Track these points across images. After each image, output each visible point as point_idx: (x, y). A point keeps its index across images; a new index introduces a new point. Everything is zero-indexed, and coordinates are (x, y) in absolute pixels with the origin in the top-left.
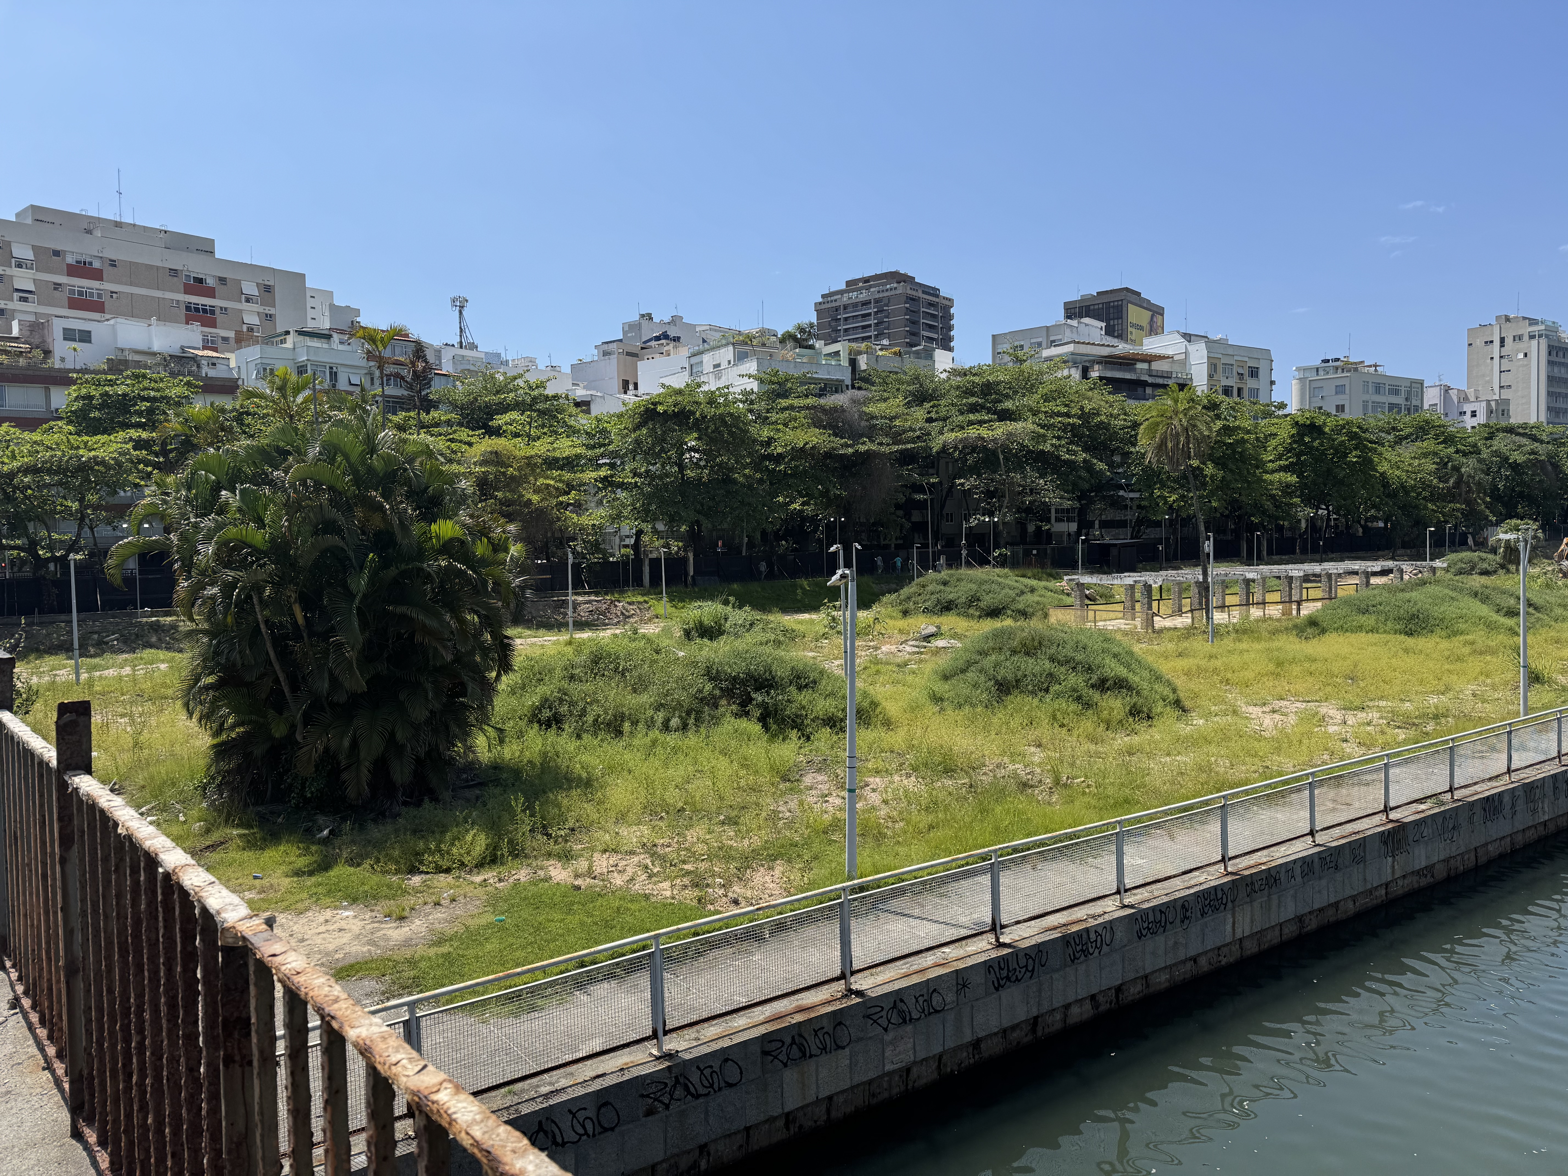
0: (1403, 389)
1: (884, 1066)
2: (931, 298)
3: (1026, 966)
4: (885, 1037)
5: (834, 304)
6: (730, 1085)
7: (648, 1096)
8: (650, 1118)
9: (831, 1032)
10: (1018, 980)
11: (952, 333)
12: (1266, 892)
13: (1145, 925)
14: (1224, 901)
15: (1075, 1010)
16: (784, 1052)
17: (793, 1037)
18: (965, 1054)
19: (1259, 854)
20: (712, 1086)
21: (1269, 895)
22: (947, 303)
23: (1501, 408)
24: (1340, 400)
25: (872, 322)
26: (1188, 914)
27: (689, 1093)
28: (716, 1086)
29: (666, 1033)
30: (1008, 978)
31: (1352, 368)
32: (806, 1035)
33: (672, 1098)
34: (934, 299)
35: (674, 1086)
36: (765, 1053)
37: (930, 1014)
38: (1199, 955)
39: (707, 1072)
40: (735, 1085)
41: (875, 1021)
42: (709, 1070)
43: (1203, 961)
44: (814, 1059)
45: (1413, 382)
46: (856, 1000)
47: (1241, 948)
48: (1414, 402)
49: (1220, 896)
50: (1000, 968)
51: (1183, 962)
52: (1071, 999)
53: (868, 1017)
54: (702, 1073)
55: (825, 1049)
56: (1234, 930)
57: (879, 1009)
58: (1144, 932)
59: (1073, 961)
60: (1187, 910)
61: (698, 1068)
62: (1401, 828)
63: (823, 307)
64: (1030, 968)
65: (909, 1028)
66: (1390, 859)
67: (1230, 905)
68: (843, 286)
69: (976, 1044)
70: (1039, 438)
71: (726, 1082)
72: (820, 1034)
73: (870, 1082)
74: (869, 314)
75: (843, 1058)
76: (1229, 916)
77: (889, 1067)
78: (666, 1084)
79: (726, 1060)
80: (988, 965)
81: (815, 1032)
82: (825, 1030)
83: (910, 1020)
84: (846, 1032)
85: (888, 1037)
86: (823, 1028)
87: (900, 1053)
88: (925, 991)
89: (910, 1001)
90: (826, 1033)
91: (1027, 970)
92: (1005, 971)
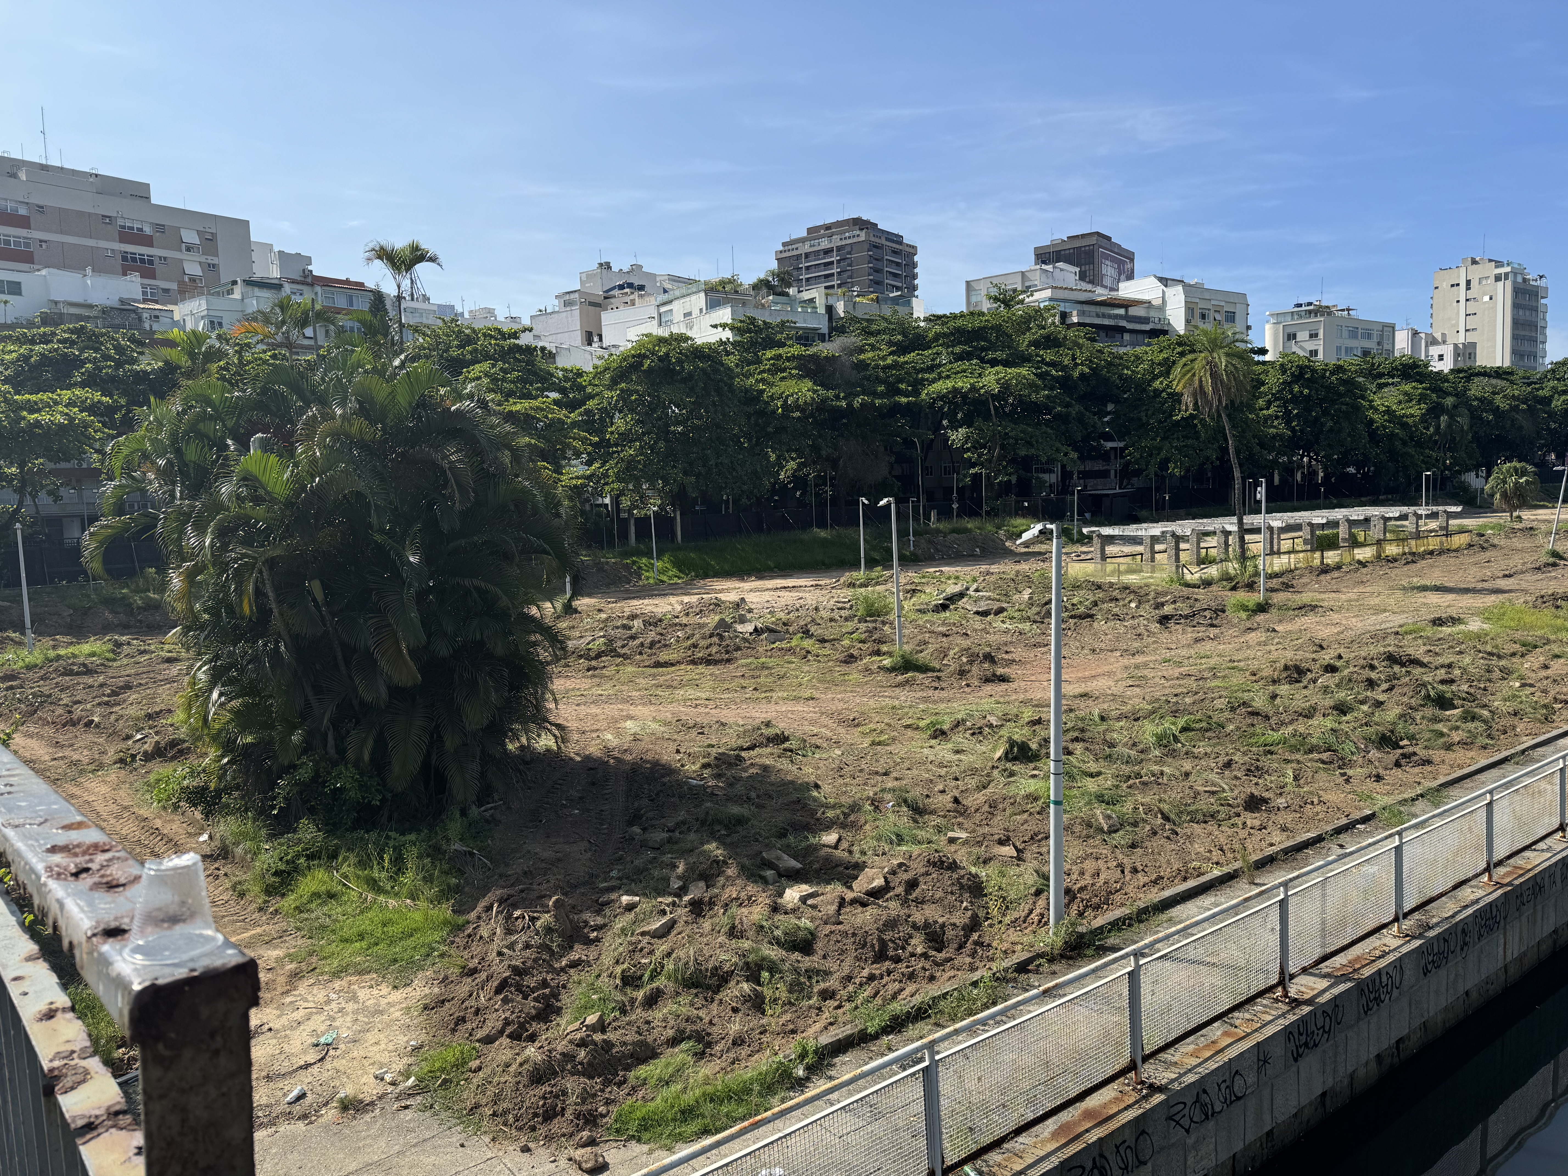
0: (1375, 333)
2: (894, 245)
3: (1323, 1027)
4: (1188, 1141)
5: (795, 253)
9: (1133, 1146)
10: (1316, 1045)
11: (916, 281)
12: (1532, 903)
13: (1431, 958)
14: (1498, 919)
17: (1094, 1159)
18: (1260, 1146)
21: (1535, 906)
22: (911, 250)
23: (1466, 351)
24: (1314, 345)
25: (835, 270)
26: (1467, 939)
29: (944, 1173)
30: (1306, 1045)
31: (1325, 312)
32: (1107, 1154)
34: (897, 246)
37: (1231, 1103)
38: (1473, 988)
41: (1178, 1123)
43: (1475, 994)
45: (1385, 326)
46: (1158, 1098)
47: (1508, 975)
48: (1386, 347)
49: (1494, 914)
50: (1300, 1034)
51: (1459, 999)
52: (1360, 1062)
53: (1170, 1116)
55: (1126, 1168)
56: (1504, 954)
57: (1182, 1106)
58: (1429, 967)
59: (1366, 1013)
60: (1467, 935)
63: (784, 255)
64: (1327, 1029)
65: (1211, 1124)
67: (1502, 923)
68: (804, 234)
69: (1272, 1134)
72: (1122, 1150)
74: (832, 263)
76: (1502, 936)
80: (1287, 1032)
81: (1117, 1147)
82: (1127, 1144)
83: (1212, 1115)
84: (1149, 1142)
85: (1190, 1141)
86: (1124, 1142)
87: (1202, 1160)
88: (1227, 1074)
89: (1212, 1090)
90: (1129, 1147)
91: (1324, 1031)
92: (1304, 1036)
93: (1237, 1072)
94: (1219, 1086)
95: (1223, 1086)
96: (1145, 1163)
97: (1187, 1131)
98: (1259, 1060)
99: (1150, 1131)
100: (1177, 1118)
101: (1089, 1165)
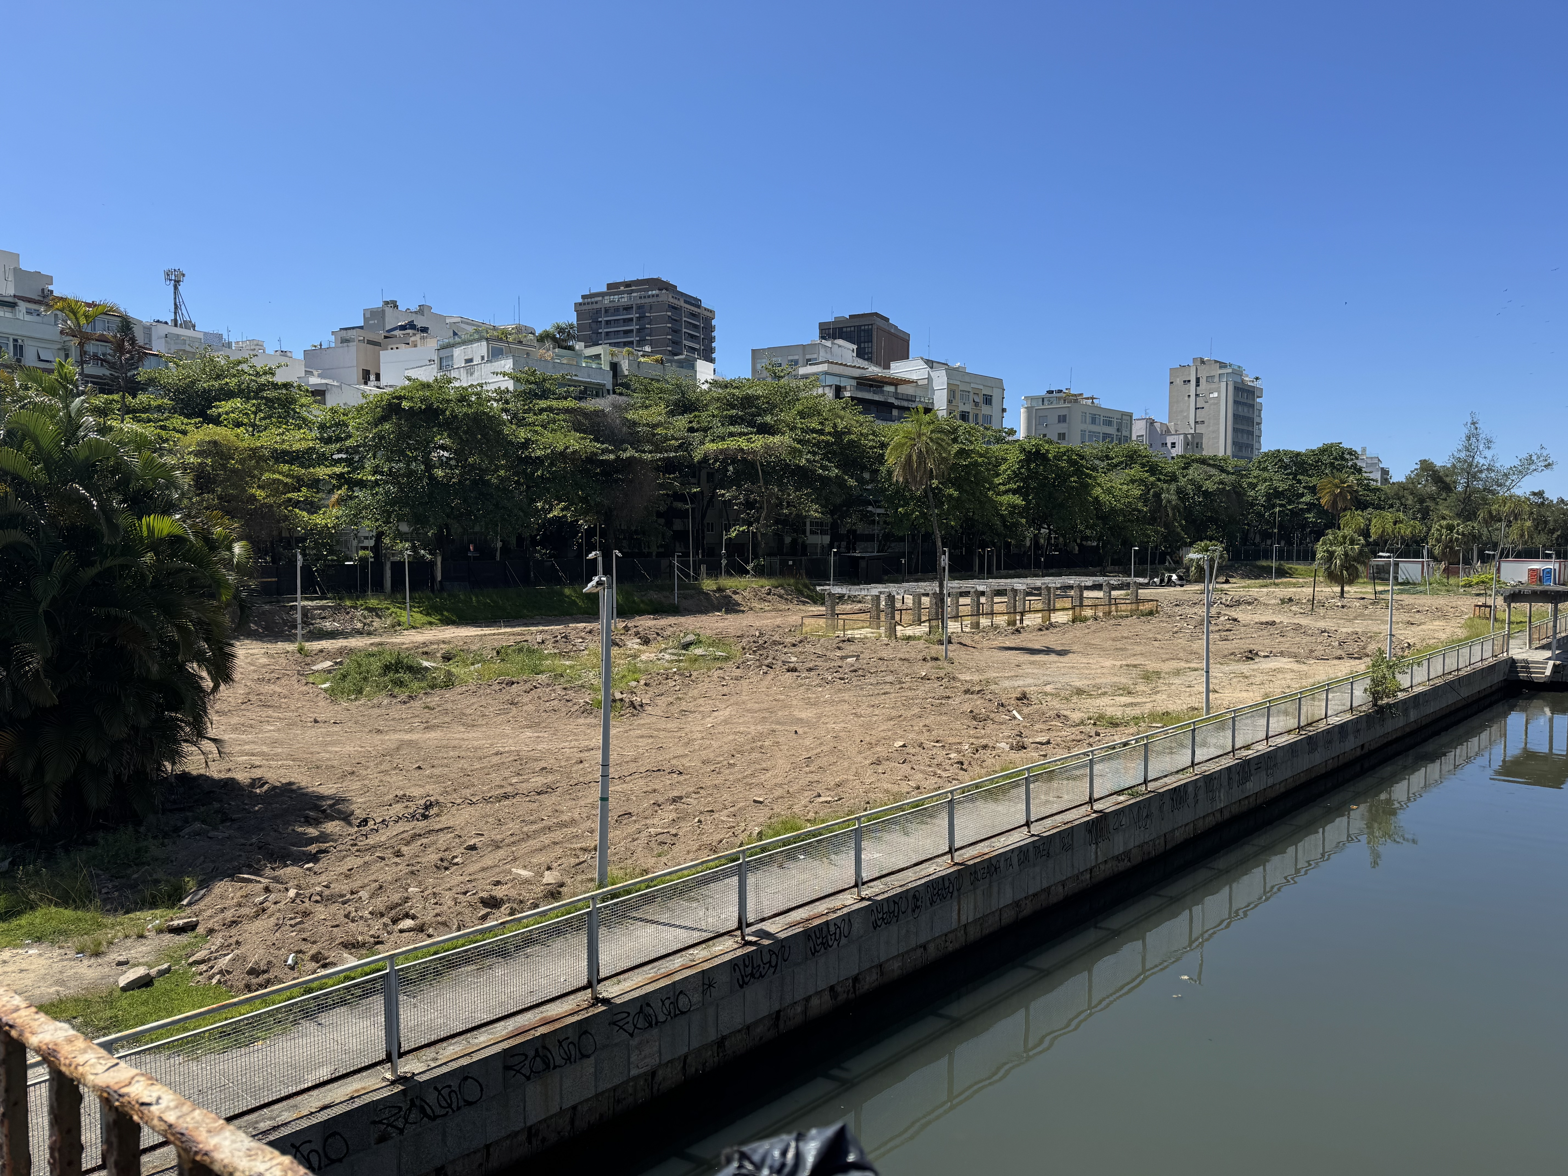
0: (1115, 420)
1: (629, 1072)
2: (692, 308)
3: (770, 962)
4: (631, 1042)
5: (595, 306)
6: (469, 1104)
7: (380, 1122)
8: (383, 1144)
9: (576, 1042)
10: (761, 976)
11: (713, 345)
12: (987, 880)
13: (880, 916)
14: (951, 890)
15: (815, 1002)
16: (527, 1065)
17: (537, 1050)
18: (710, 1053)
19: (982, 844)
20: (450, 1106)
21: (991, 882)
22: (709, 314)
23: (1194, 442)
24: (1062, 428)
25: (634, 327)
26: (919, 903)
27: (426, 1115)
28: (454, 1106)
29: (401, 1055)
30: (752, 975)
31: (1074, 399)
32: (550, 1047)
33: (406, 1122)
34: (696, 309)
35: (410, 1110)
36: (507, 1068)
37: (676, 1016)
38: (928, 942)
39: (445, 1092)
40: (475, 1102)
41: (621, 1028)
42: (447, 1090)
43: (931, 947)
44: (558, 1070)
45: (1124, 414)
46: (602, 1008)
47: (966, 933)
48: (1124, 433)
49: (947, 884)
50: (745, 966)
51: (914, 949)
52: (811, 991)
53: (614, 1023)
54: (440, 1093)
55: (569, 1059)
56: (959, 917)
57: (625, 1015)
58: (879, 923)
59: (813, 954)
60: (918, 900)
61: (436, 1088)
62: (1104, 816)
63: (583, 308)
64: (773, 964)
65: (655, 1031)
66: (1094, 846)
67: (955, 893)
68: (604, 289)
69: (721, 1042)
70: (794, 451)
71: (465, 1101)
72: (565, 1045)
73: (615, 1089)
74: (631, 320)
75: (588, 1066)
76: (955, 904)
77: (634, 1072)
78: (400, 1108)
79: (466, 1078)
80: (733, 964)
81: (560, 1042)
82: (569, 1040)
83: (656, 1024)
84: (591, 1040)
85: (634, 1042)
86: (568, 1038)
87: (645, 1057)
88: (672, 993)
89: (656, 1004)
90: (571, 1043)
91: (771, 966)
92: (750, 968)
93: (681, 992)
94: (663, 1002)
95: (667, 1002)
96: (588, 1056)
97: (631, 1035)
98: (704, 984)
99: (593, 1032)
100: (621, 1024)
101: (532, 1053)
